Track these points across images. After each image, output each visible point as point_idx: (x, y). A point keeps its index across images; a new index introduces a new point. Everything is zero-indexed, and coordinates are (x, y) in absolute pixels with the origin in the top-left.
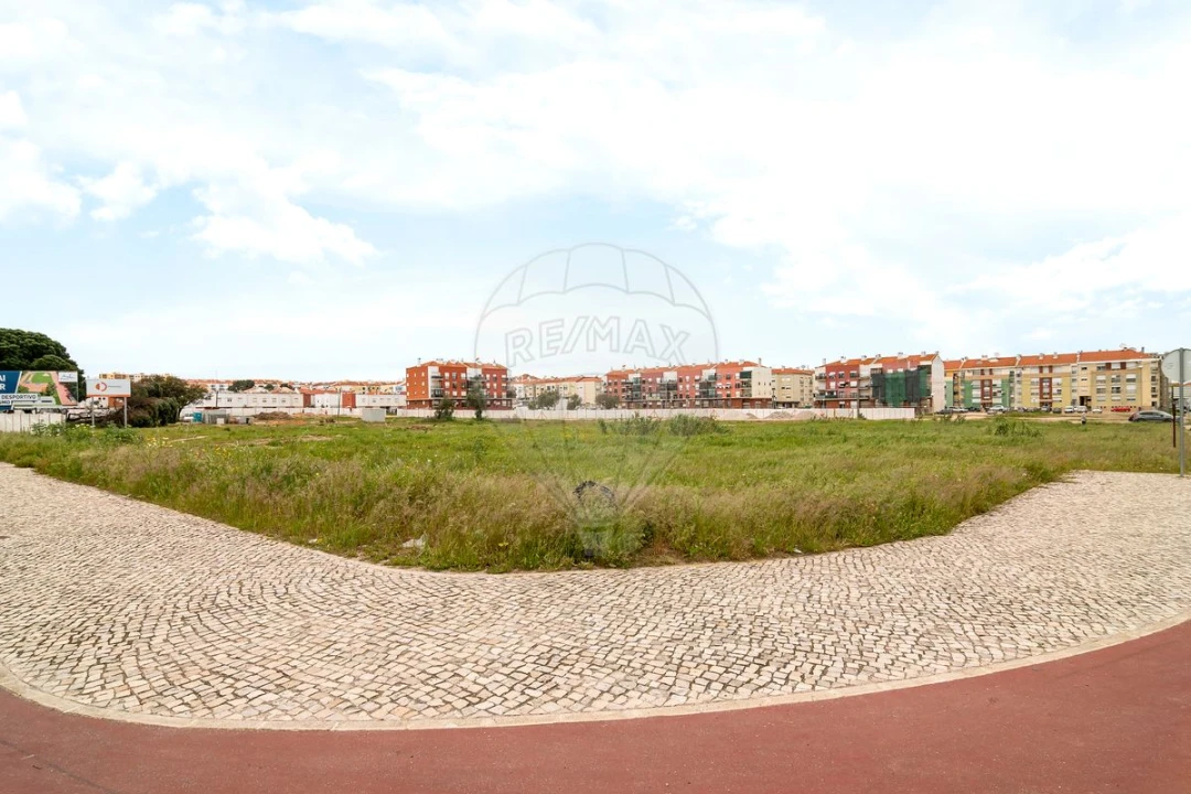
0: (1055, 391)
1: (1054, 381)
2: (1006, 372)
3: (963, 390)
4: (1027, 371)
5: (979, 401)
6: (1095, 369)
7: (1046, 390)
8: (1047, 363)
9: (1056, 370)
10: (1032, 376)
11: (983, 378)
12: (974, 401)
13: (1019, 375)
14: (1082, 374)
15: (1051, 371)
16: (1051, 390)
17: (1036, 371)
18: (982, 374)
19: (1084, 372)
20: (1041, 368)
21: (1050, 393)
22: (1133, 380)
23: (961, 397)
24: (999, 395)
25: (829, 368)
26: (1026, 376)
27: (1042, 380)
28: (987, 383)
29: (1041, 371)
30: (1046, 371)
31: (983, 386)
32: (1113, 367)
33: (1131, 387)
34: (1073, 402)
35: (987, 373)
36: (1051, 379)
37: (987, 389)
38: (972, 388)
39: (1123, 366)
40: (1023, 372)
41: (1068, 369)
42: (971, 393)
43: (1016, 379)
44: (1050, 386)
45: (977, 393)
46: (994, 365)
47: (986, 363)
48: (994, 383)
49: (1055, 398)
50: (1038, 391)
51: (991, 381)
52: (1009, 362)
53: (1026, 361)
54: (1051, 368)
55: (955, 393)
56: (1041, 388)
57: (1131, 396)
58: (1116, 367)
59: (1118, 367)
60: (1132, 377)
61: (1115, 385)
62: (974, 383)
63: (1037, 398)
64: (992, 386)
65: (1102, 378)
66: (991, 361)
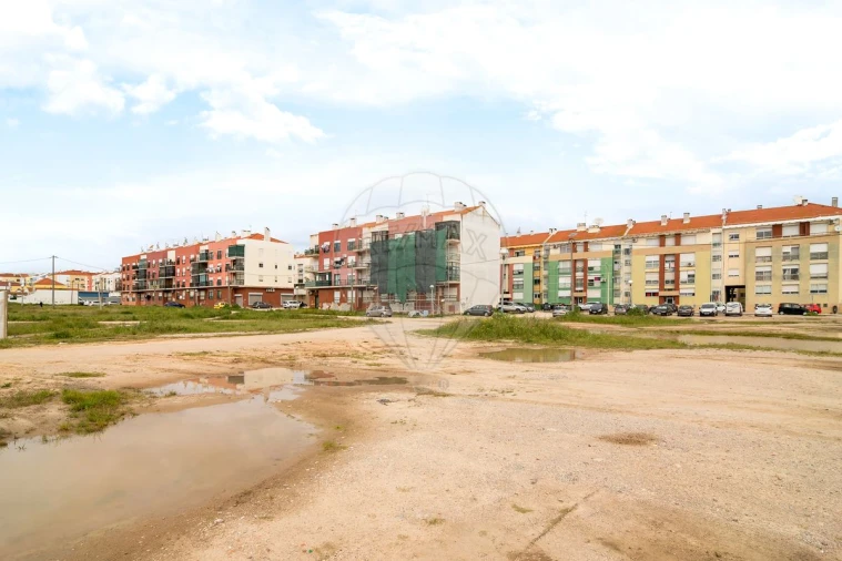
0: (683, 276)
1: (684, 259)
2: (608, 247)
3: (546, 277)
4: (642, 244)
5: (567, 293)
6: (752, 236)
7: (669, 276)
8: (671, 232)
9: (685, 241)
10: (648, 252)
11: (576, 256)
12: (562, 294)
13: (628, 252)
14: (735, 247)
15: (679, 243)
16: (677, 276)
17: (656, 242)
18: (575, 251)
19: (735, 242)
20: (662, 238)
21: (676, 282)
22: (824, 256)
23: (543, 287)
24: (597, 284)
25: (324, 236)
26: (639, 252)
27: (663, 257)
28: (579, 265)
29: (662, 244)
30: (670, 242)
31: (575, 270)
32: (786, 232)
33: (819, 268)
34: (715, 296)
35: (580, 249)
36: (678, 257)
37: (580, 275)
38: (560, 273)
39: (804, 229)
40: (635, 247)
41: (706, 238)
42: (557, 280)
43: (623, 258)
44: (676, 270)
45: (565, 281)
46: (593, 236)
47: (585, 234)
48: (590, 264)
49: (684, 289)
50: (656, 277)
51: (585, 261)
52: (617, 231)
53: (640, 230)
54: (678, 237)
55: (537, 282)
56: (662, 272)
57: (820, 284)
58: (791, 231)
59: (796, 231)
60: (822, 248)
61: (790, 265)
62: (561, 265)
63: (655, 288)
64: (587, 269)
65: (766, 252)
66: (591, 231)
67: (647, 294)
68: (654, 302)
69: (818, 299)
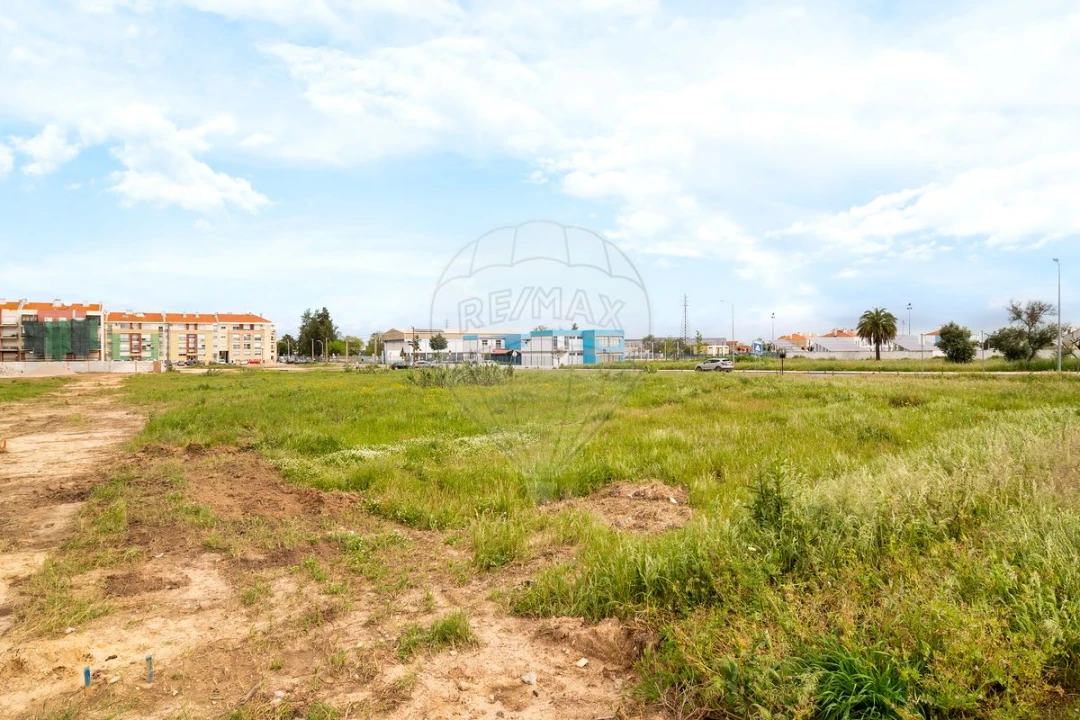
0: (199, 346)
1: (199, 337)
2: (155, 327)
3: (111, 344)
4: (175, 328)
5: (128, 355)
6: (231, 328)
7: (191, 345)
8: (192, 321)
9: (199, 327)
10: (180, 332)
11: (131, 331)
12: (123, 355)
13: (167, 331)
14: (222, 332)
15: (196, 329)
16: (196, 346)
17: (182, 328)
18: (131, 328)
19: (223, 330)
20: (187, 326)
21: (195, 348)
22: (259, 339)
23: (108, 350)
24: (148, 348)
26: (175, 332)
27: (188, 335)
28: (135, 337)
29: (188, 328)
30: (191, 328)
31: (131, 340)
32: (245, 327)
33: (257, 344)
34: (215, 356)
35: (135, 327)
36: (195, 336)
37: (135, 343)
38: (120, 341)
39: (252, 327)
40: (171, 329)
41: (210, 327)
42: (119, 345)
43: (165, 335)
44: (196, 342)
45: (125, 347)
46: (141, 319)
47: (133, 317)
48: (143, 337)
49: (200, 352)
50: (185, 346)
51: (139, 335)
52: (156, 317)
53: (174, 318)
54: (195, 325)
56: (188, 343)
57: (258, 351)
58: (246, 327)
59: (249, 327)
60: (258, 336)
61: (247, 342)
62: (122, 336)
63: (184, 352)
64: (140, 339)
65: (237, 336)
66: (138, 315)
67: (181, 355)
68: (184, 359)
69: (258, 358)
